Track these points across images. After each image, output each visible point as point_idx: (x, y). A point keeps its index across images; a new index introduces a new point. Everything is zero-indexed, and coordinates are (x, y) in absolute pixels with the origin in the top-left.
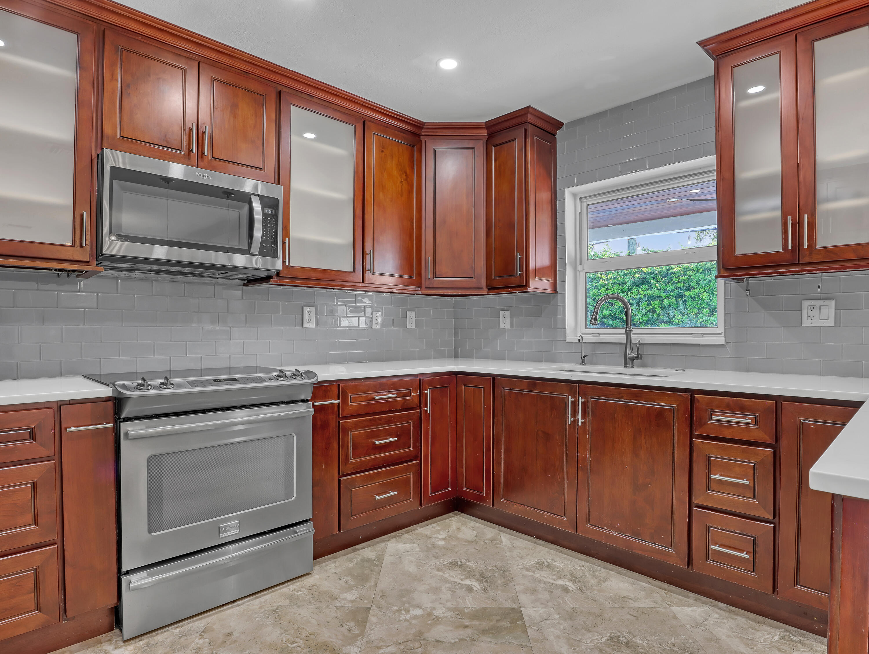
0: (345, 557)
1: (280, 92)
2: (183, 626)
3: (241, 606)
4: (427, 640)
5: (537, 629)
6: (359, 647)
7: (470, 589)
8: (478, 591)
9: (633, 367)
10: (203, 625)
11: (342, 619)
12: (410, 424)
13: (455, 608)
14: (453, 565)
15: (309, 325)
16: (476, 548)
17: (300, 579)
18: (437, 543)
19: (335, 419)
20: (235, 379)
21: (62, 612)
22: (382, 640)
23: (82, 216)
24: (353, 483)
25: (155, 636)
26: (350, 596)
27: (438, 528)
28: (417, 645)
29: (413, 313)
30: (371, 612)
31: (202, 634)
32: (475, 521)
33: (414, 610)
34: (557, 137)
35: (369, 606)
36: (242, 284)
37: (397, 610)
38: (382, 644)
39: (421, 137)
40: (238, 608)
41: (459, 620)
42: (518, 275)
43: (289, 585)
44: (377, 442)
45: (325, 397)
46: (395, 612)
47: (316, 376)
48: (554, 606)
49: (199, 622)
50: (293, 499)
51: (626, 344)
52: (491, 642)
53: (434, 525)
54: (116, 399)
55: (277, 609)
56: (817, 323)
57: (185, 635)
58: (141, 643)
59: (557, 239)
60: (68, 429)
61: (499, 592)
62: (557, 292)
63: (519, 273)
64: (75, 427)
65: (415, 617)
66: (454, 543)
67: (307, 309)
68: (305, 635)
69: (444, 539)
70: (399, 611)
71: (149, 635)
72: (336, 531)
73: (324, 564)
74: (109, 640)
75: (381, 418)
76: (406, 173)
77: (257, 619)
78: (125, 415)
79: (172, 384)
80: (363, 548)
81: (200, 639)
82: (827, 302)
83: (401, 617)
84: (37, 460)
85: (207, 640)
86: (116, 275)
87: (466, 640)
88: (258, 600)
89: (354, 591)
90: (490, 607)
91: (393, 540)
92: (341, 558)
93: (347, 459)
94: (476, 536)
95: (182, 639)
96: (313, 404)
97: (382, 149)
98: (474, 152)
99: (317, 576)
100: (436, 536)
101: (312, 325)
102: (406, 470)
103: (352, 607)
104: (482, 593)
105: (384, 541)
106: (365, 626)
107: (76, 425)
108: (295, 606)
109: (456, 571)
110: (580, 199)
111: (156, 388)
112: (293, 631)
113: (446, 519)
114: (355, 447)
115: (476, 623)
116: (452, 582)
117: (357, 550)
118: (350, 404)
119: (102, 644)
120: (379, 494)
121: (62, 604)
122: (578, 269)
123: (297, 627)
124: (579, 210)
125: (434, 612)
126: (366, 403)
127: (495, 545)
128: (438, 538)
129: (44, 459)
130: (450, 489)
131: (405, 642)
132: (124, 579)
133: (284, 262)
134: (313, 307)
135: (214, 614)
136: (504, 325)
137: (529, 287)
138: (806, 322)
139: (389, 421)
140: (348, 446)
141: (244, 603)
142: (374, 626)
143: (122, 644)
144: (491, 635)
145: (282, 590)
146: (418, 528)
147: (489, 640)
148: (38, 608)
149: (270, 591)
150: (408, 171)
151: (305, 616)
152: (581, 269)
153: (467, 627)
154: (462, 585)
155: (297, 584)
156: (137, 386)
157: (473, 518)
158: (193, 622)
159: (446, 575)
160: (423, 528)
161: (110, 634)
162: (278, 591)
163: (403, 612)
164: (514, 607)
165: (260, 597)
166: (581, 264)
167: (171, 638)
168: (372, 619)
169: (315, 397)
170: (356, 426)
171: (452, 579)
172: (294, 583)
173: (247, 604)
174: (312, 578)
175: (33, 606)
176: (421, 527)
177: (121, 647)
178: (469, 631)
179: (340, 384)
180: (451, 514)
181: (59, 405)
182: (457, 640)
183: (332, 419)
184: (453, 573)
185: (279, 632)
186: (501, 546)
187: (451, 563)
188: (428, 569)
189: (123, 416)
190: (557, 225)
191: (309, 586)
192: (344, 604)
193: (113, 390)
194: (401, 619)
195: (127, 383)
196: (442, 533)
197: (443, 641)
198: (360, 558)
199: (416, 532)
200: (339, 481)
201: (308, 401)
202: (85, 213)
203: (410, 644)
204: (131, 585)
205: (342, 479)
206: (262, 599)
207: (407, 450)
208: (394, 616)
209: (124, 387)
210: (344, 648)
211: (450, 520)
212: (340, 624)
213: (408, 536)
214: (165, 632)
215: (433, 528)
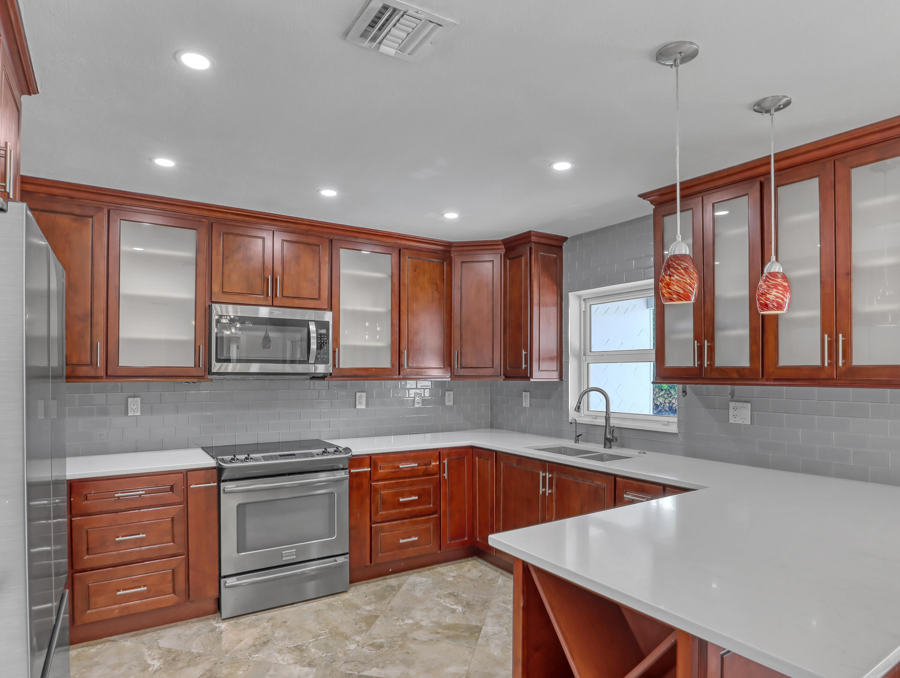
0: (375, 583)
1: (332, 240)
2: (258, 615)
3: (296, 607)
4: (408, 638)
5: (486, 639)
6: (362, 637)
7: (453, 611)
8: (459, 613)
9: (611, 448)
10: (270, 615)
11: (358, 621)
12: (430, 487)
13: (437, 622)
14: (451, 594)
15: (361, 406)
16: (474, 585)
17: (339, 595)
18: (447, 579)
19: (367, 482)
20: (294, 455)
21: (187, 597)
22: (378, 635)
23: (200, 346)
24: (382, 530)
25: (241, 619)
26: (368, 608)
27: (454, 568)
28: (400, 639)
29: (452, 393)
30: (379, 618)
31: (269, 620)
32: (486, 566)
33: (408, 620)
34: (563, 248)
35: (379, 615)
36: (309, 378)
37: (397, 619)
38: (377, 637)
39: (451, 253)
40: (294, 608)
41: (436, 629)
42: (523, 368)
43: (330, 598)
44: (401, 500)
45: (360, 466)
46: (394, 620)
47: (351, 452)
48: (508, 627)
49: (268, 613)
50: (334, 538)
51: (606, 426)
52: (449, 643)
53: (452, 566)
54: (218, 468)
55: (318, 611)
56: (739, 421)
57: (258, 620)
58: (232, 622)
59: (563, 335)
60: (191, 486)
61: (473, 615)
62: (563, 380)
63: (524, 366)
64: (195, 484)
65: (407, 624)
66: (460, 580)
67: (358, 394)
68: (331, 627)
69: (454, 577)
70: (398, 620)
71: (237, 618)
72: (368, 563)
73: (359, 587)
74: (214, 618)
75: (405, 482)
76: (436, 284)
77: (304, 616)
78: (224, 478)
79: (251, 458)
80: (391, 578)
81: (266, 623)
82: (745, 404)
83: (397, 623)
84: (174, 504)
85: (271, 624)
86: (222, 378)
87: (434, 640)
88: (307, 605)
89: (373, 605)
90: (462, 623)
91: (416, 574)
92: (372, 584)
93: (377, 512)
94: (480, 577)
95: (256, 622)
96: (350, 471)
97: (415, 268)
98: (493, 264)
99: (351, 594)
100: (449, 574)
101: (363, 407)
102: (427, 521)
103: (367, 614)
104: (461, 614)
105: (408, 574)
106: (371, 626)
107: (196, 483)
108: (330, 611)
109: (451, 599)
110: (584, 300)
111: (242, 461)
112: (324, 624)
113: (463, 562)
114: (384, 502)
115: (446, 631)
116: (443, 605)
117: (387, 579)
118: (380, 471)
119: (210, 620)
120: (403, 539)
121: (187, 592)
122: (582, 360)
123: (328, 622)
124: (583, 309)
125: (421, 622)
126: (393, 470)
127: (491, 584)
128: (450, 575)
129: (178, 504)
130: (466, 539)
131: (393, 637)
132: (222, 580)
133: (334, 366)
134: (364, 392)
135: (278, 610)
136: (526, 404)
137: (532, 378)
138: (732, 420)
139: (412, 484)
140: (378, 502)
141: (298, 606)
142: (377, 626)
143: (221, 621)
144: (452, 639)
145: (325, 600)
146: (438, 567)
147: (449, 642)
148: (174, 592)
149: (317, 600)
150: (438, 282)
151: (335, 616)
152: (584, 360)
153: (439, 633)
154: (450, 608)
155: (337, 597)
156: (231, 460)
157: (485, 563)
158: (265, 613)
159: (442, 601)
160: (442, 568)
161: (214, 615)
162: (322, 601)
163: (400, 621)
164: (479, 625)
165: (309, 603)
166: (584, 355)
167: (250, 621)
168: (378, 622)
169: (351, 466)
170: (385, 487)
171: (445, 604)
172: (334, 597)
173: (300, 606)
174: (347, 595)
175: (171, 591)
176: (441, 567)
177: (220, 622)
178: (438, 636)
179: (372, 457)
180: (470, 559)
181: (186, 471)
182: (427, 640)
183: (365, 482)
184: (447, 600)
185: (315, 624)
186: (495, 585)
187: (449, 593)
188: (431, 596)
189: (222, 479)
190: (563, 323)
191: (344, 599)
192: (363, 612)
193: (216, 462)
194: (397, 624)
195: (225, 457)
196: (455, 572)
197: (418, 640)
198: (385, 584)
199: (436, 570)
200: (371, 527)
201: (347, 469)
202: (201, 346)
203: (396, 639)
204: (226, 585)
205: (373, 526)
206: (310, 605)
207: (428, 506)
208: (392, 622)
209: (223, 460)
210: (352, 636)
211: (467, 564)
212: (356, 623)
213: (427, 572)
214: (247, 617)
215: (450, 568)
